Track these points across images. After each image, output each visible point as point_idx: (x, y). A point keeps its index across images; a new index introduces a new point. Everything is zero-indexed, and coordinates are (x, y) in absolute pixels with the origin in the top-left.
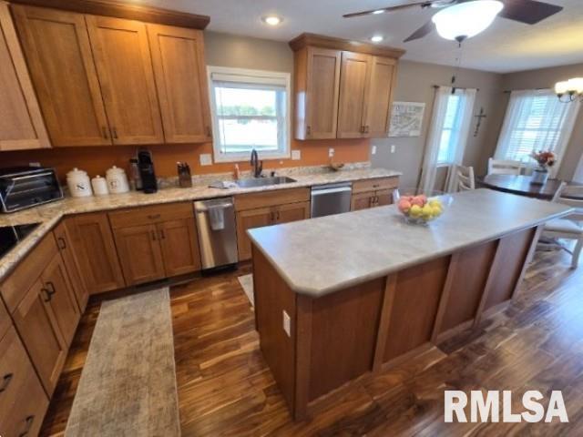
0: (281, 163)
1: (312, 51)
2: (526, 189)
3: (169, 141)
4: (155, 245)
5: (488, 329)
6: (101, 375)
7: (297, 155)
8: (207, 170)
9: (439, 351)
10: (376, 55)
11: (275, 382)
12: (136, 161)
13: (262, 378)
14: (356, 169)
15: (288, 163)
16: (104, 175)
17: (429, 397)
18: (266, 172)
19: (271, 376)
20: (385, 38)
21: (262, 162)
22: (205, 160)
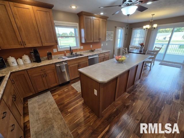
0: (78, 50)
1: (85, 17)
2: (138, 52)
3: (44, 45)
4: (44, 78)
5: (137, 87)
6: (37, 120)
7: (82, 47)
8: (56, 54)
9: (128, 94)
10: (102, 18)
11: (91, 110)
12: (32, 52)
13: (87, 110)
14: (98, 50)
15: (80, 50)
16: (21, 58)
17: (128, 104)
18: (74, 53)
19: (89, 109)
20: (104, 13)
21: (72, 50)
22: (55, 51)
